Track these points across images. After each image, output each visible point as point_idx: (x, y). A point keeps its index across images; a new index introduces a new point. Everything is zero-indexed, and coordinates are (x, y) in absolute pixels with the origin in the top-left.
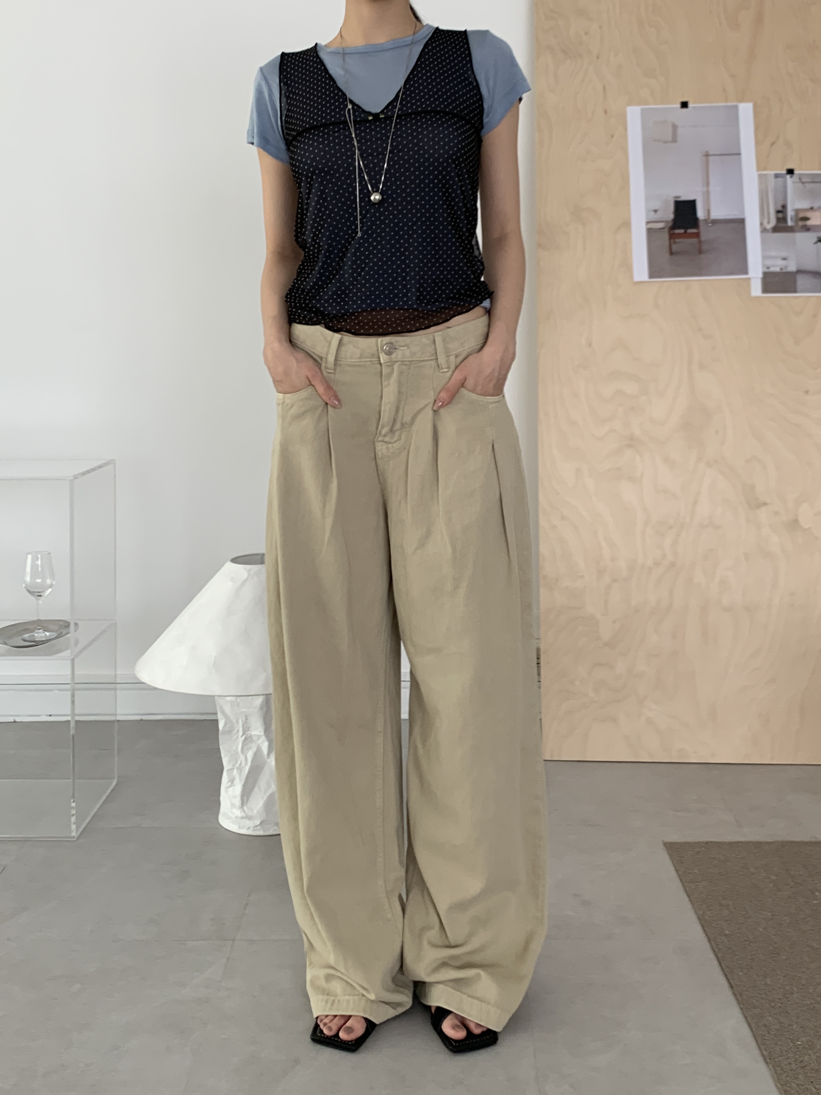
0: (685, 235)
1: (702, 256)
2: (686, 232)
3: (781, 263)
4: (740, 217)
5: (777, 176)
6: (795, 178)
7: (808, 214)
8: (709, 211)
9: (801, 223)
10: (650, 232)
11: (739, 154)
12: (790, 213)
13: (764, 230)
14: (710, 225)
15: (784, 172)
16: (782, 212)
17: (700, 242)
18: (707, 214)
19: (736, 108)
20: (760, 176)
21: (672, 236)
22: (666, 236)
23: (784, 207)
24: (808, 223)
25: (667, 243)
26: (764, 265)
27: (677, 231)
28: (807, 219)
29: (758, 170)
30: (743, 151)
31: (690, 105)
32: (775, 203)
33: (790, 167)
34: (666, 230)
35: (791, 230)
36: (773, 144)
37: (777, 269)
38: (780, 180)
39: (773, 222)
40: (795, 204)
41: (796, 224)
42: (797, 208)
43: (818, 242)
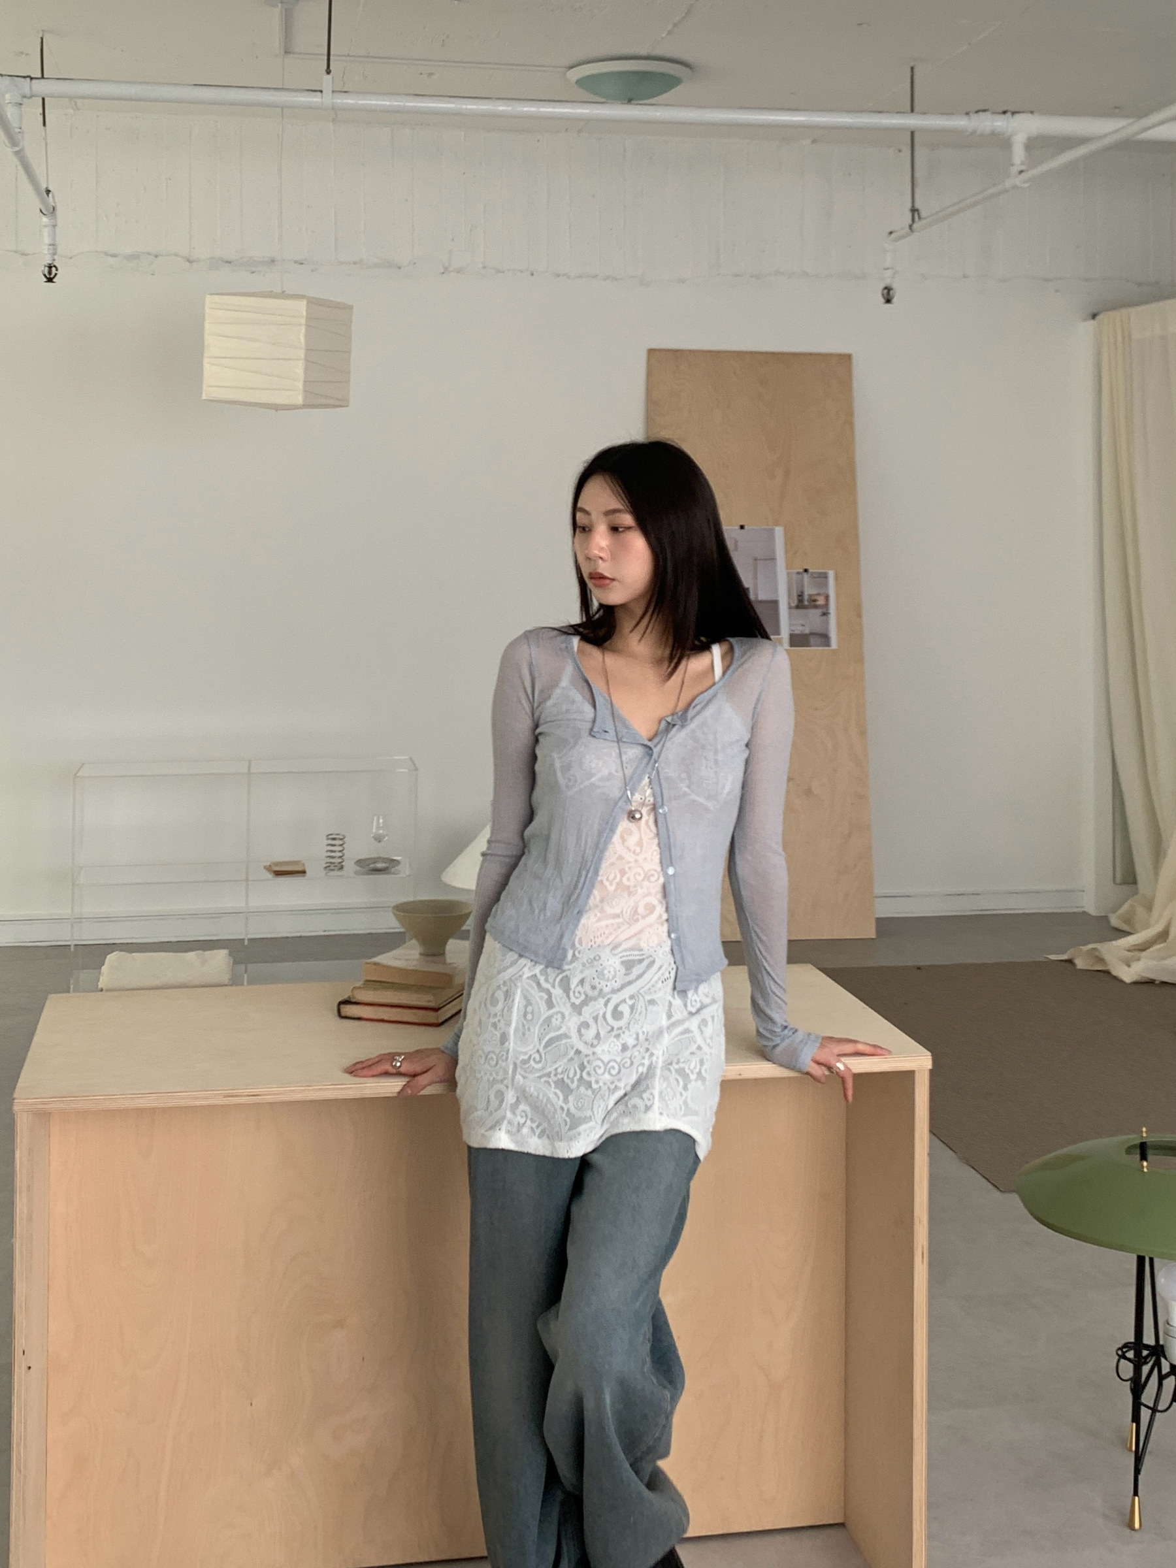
3: (801, 628)
4: (774, 598)
5: (798, 573)
6: (809, 575)
7: (817, 598)
8: (758, 595)
9: (813, 603)
11: (775, 559)
12: (806, 598)
13: (790, 608)
15: (802, 570)
16: (800, 596)
19: (772, 530)
20: (788, 574)
23: (802, 593)
24: (817, 603)
26: (790, 630)
28: (815, 601)
29: (787, 568)
30: (778, 557)
31: (746, 527)
32: (797, 588)
33: (806, 568)
35: (805, 607)
36: (795, 553)
37: (798, 632)
38: (800, 576)
39: (796, 603)
40: (809, 591)
41: (810, 604)
42: (810, 593)
43: (823, 615)
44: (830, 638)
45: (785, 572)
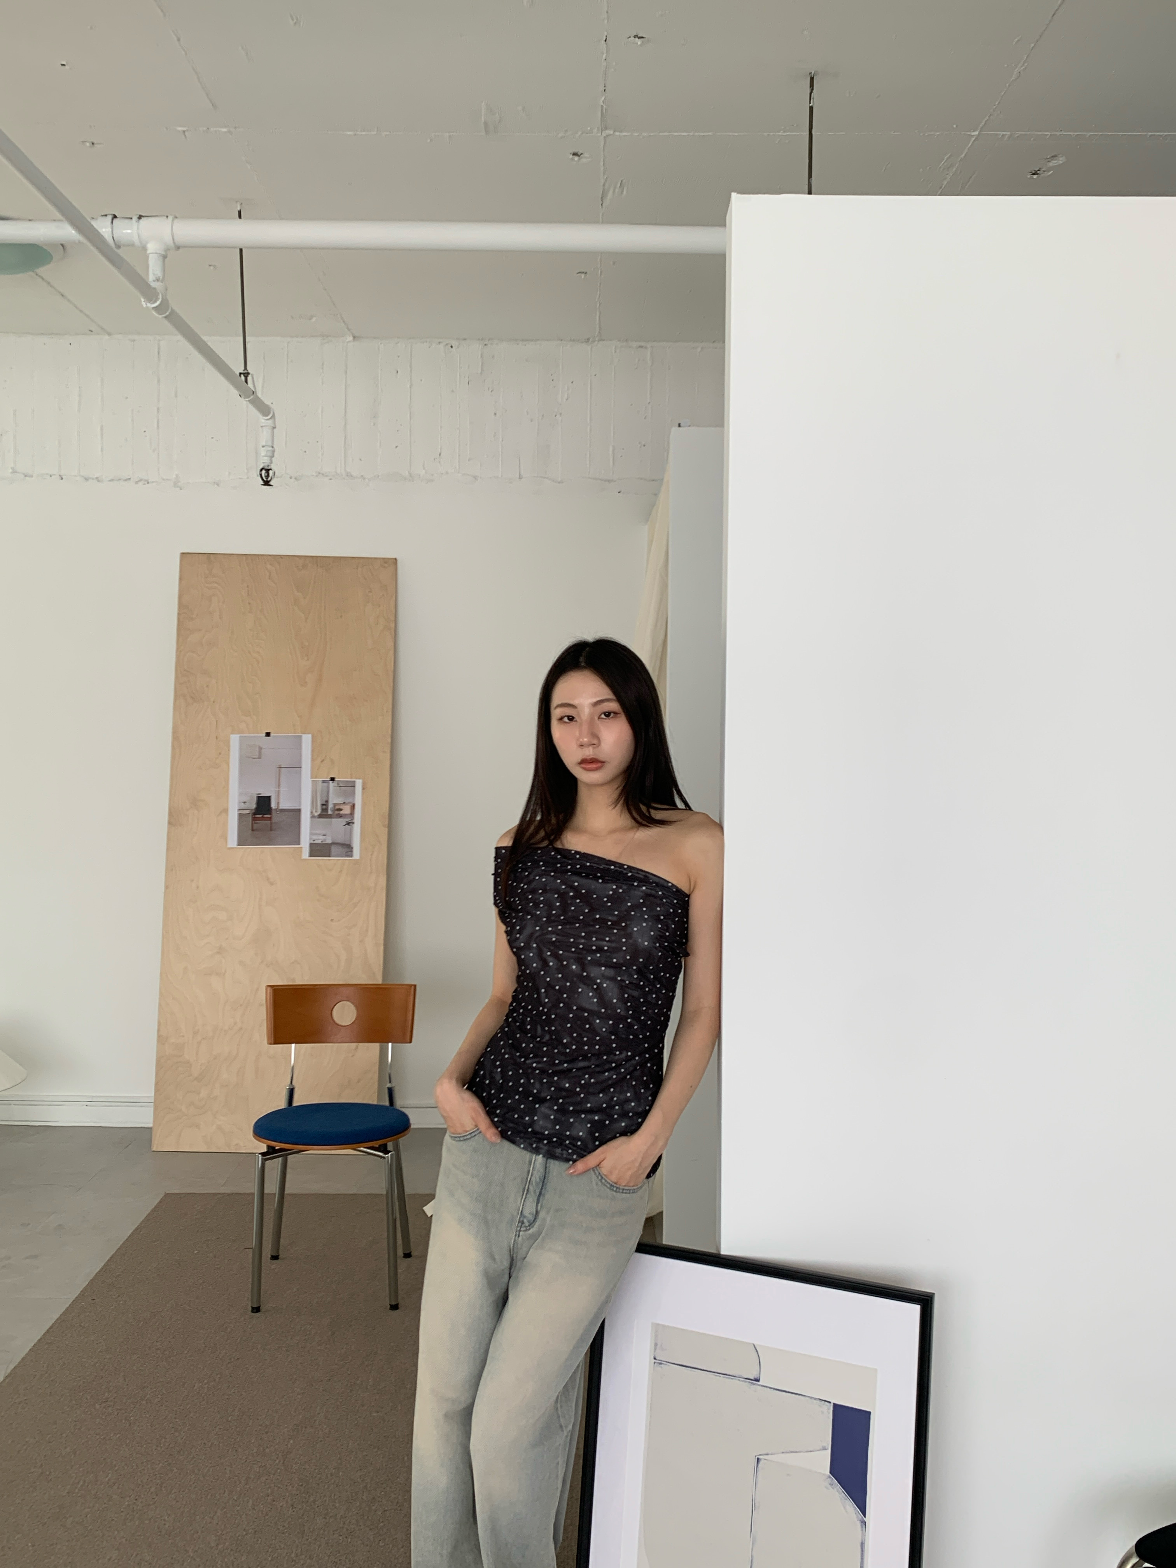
0: (263, 819)
1: (272, 832)
2: (263, 816)
3: (322, 838)
4: (296, 807)
5: (324, 782)
6: (335, 784)
7: (341, 807)
8: (278, 803)
9: (337, 812)
10: (240, 815)
11: (301, 767)
12: (330, 806)
13: (313, 817)
14: (279, 812)
15: (329, 779)
16: (325, 805)
17: (271, 823)
18: (277, 805)
19: (301, 737)
20: (313, 782)
21: (254, 819)
22: (250, 819)
23: (327, 801)
24: (341, 812)
25: (250, 824)
26: (310, 839)
27: (258, 816)
28: (341, 810)
29: (312, 778)
30: (303, 766)
31: (272, 735)
32: (321, 797)
33: (333, 776)
34: (251, 815)
35: (330, 816)
36: (323, 761)
37: (319, 842)
38: (325, 784)
39: (319, 812)
40: (334, 800)
41: (334, 813)
42: (335, 802)
43: (347, 826)
44: (352, 848)
45: (310, 780)
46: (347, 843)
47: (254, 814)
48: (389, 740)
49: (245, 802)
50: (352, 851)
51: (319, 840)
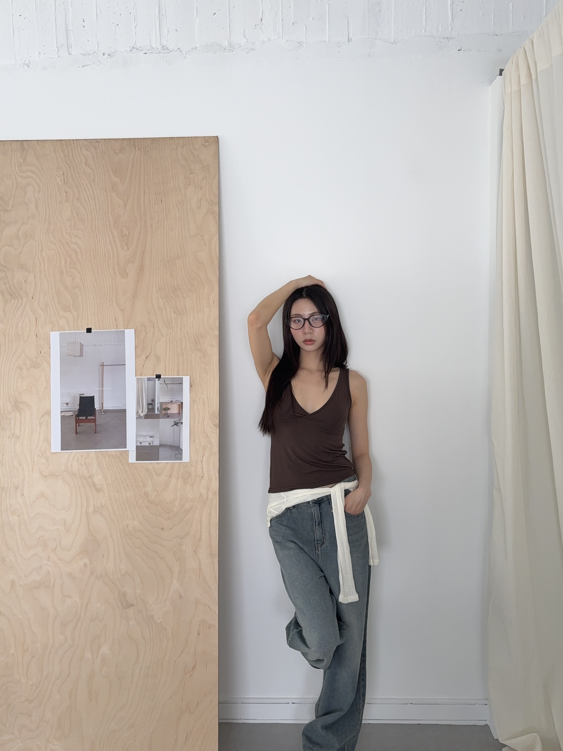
0: (87, 421)
1: (96, 434)
2: (86, 418)
3: (149, 439)
4: (123, 408)
5: (149, 379)
6: (162, 381)
7: (169, 406)
8: (102, 403)
9: (164, 412)
10: (62, 417)
11: (125, 365)
12: (157, 405)
13: (139, 417)
14: (103, 413)
15: (153, 376)
16: (151, 404)
17: (96, 425)
18: (101, 406)
19: (124, 331)
20: (138, 380)
21: (78, 421)
22: (73, 421)
23: (153, 401)
24: (169, 412)
25: (75, 425)
26: (137, 441)
27: (80, 418)
28: (169, 409)
29: (137, 374)
30: (127, 363)
31: (93, 331)
32: (148, 397)
33: (158, 374)
34: (74, 416)
35: (157, 417)
36: (147, 357)
37: (147, 444)
38: (151, 382)
39: (145, 411)
40: (161, 398)
41: (161, 413)
42: (161, 401)
43: (175, 425)
44: (182, 450)
45: (134, 378)
46: (175, 445)
47: (78, 416)
48: (217, 333)
49: (67, 404)
50: (181, 454)
51: (147, 442)
